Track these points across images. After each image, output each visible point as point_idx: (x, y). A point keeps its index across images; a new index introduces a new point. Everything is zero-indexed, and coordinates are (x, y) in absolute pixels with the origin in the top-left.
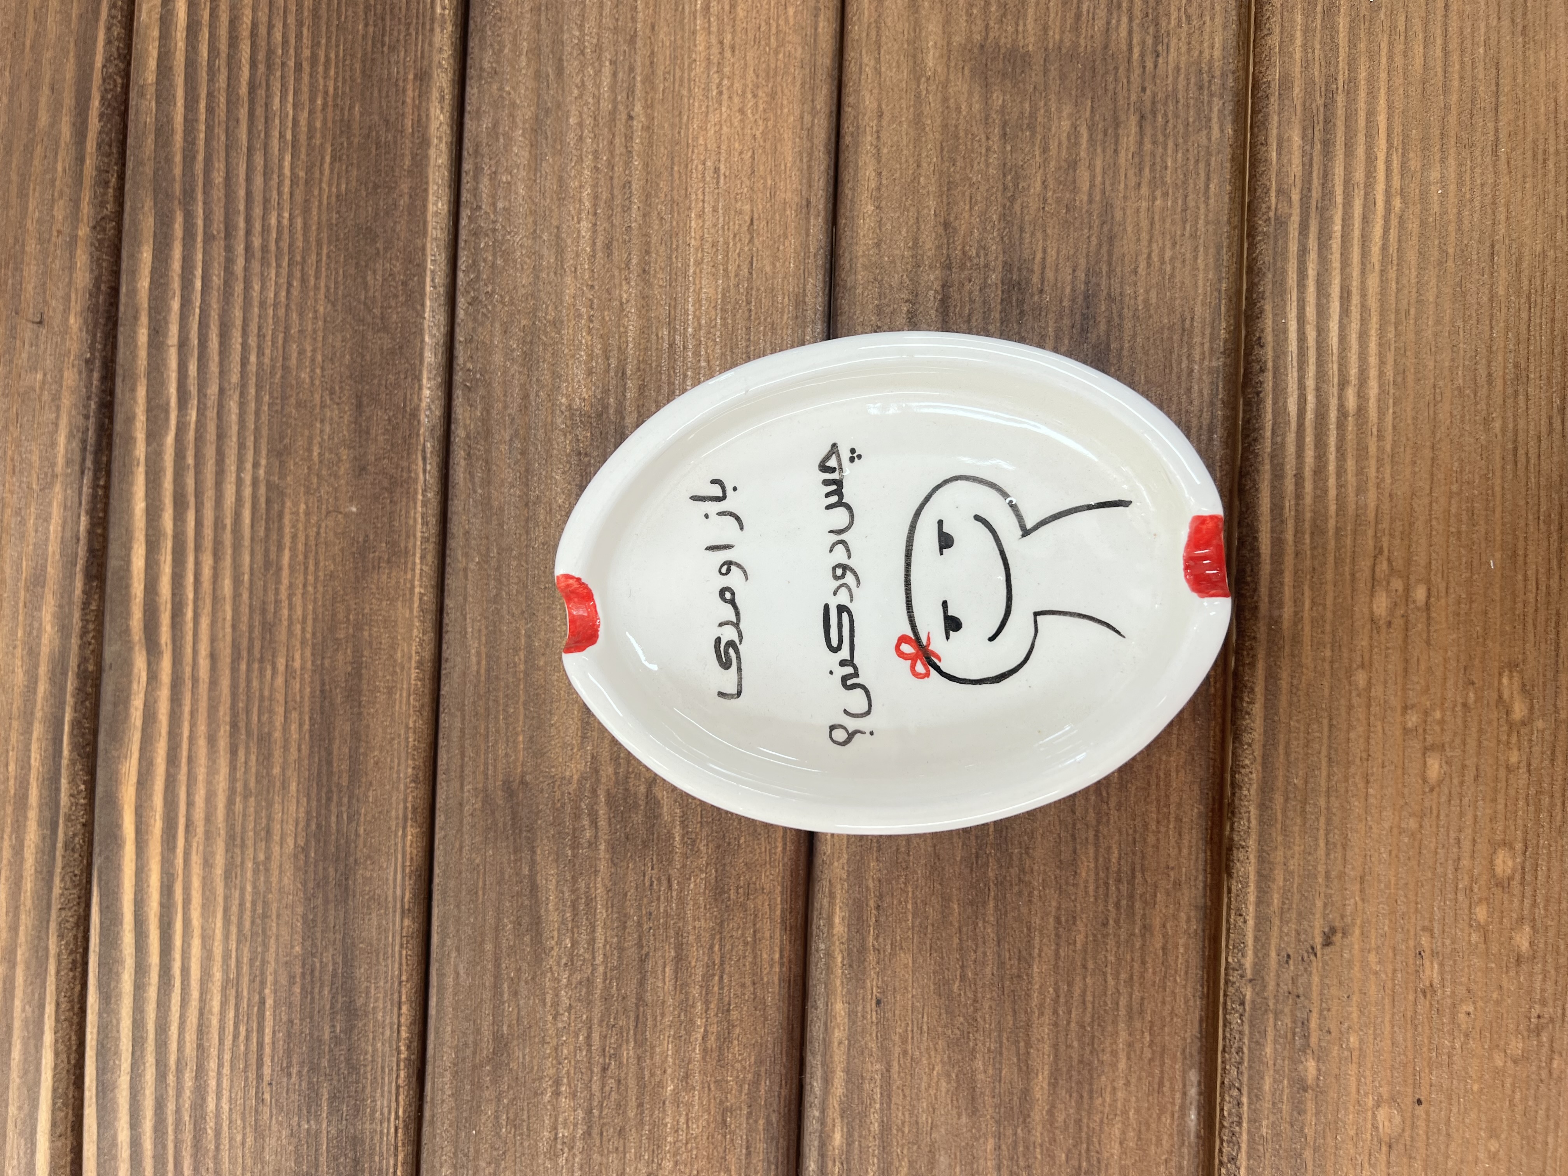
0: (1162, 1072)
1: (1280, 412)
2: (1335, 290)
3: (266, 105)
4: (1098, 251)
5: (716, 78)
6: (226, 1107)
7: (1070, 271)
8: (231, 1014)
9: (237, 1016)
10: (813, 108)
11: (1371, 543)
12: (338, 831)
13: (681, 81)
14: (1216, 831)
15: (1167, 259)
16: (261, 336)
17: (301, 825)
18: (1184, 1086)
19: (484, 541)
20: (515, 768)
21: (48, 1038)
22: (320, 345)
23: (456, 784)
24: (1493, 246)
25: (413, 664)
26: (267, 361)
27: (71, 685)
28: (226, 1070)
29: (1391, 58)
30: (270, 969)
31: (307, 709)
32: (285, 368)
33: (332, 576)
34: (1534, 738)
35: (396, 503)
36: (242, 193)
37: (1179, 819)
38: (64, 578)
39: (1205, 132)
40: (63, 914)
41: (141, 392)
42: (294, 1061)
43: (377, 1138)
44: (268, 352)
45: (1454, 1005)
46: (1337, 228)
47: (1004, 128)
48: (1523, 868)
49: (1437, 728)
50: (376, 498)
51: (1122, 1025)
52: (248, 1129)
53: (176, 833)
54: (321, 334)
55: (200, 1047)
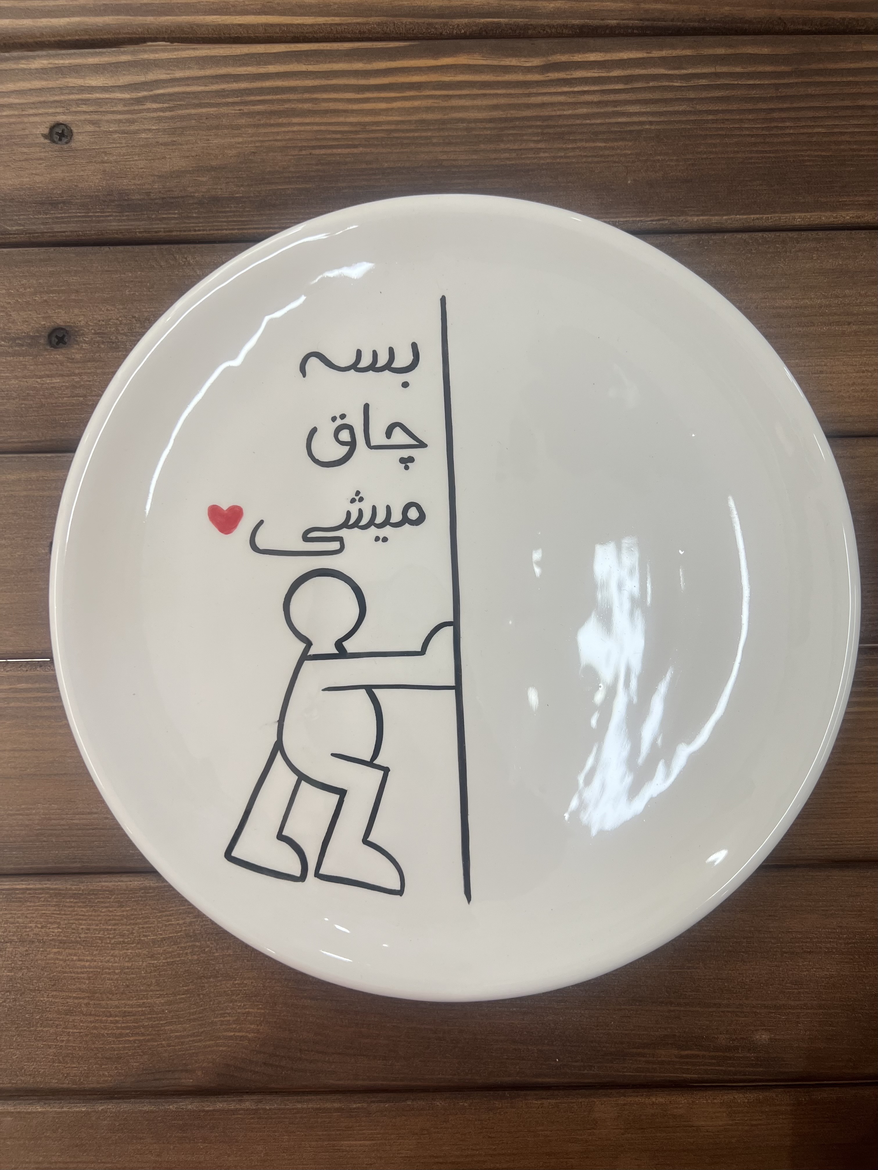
3: (853, 116)
5: (872, 369)
6: (295, 129)
8: (346, 128)
9: (346, 132)
13: (870, 350)
16: (724, 121)
17: (454, 163)
21: (321, 20)
22: (720, 156)
26: (709, 125)
27: (520, 21)
28: (316, 128)
30: (373, 150)
31: (518, 162)
32: (706, 137)
33: (592, 171)
35: (634, 205)
36: (802, 105)
38: (580, 13)
40: (392, 25)
41: (688, 52)
44: (715, 126)
50: (636, 194)
52: (284, 143)
53: (444, 90)
54: (726, 156)
55: (326, 112)
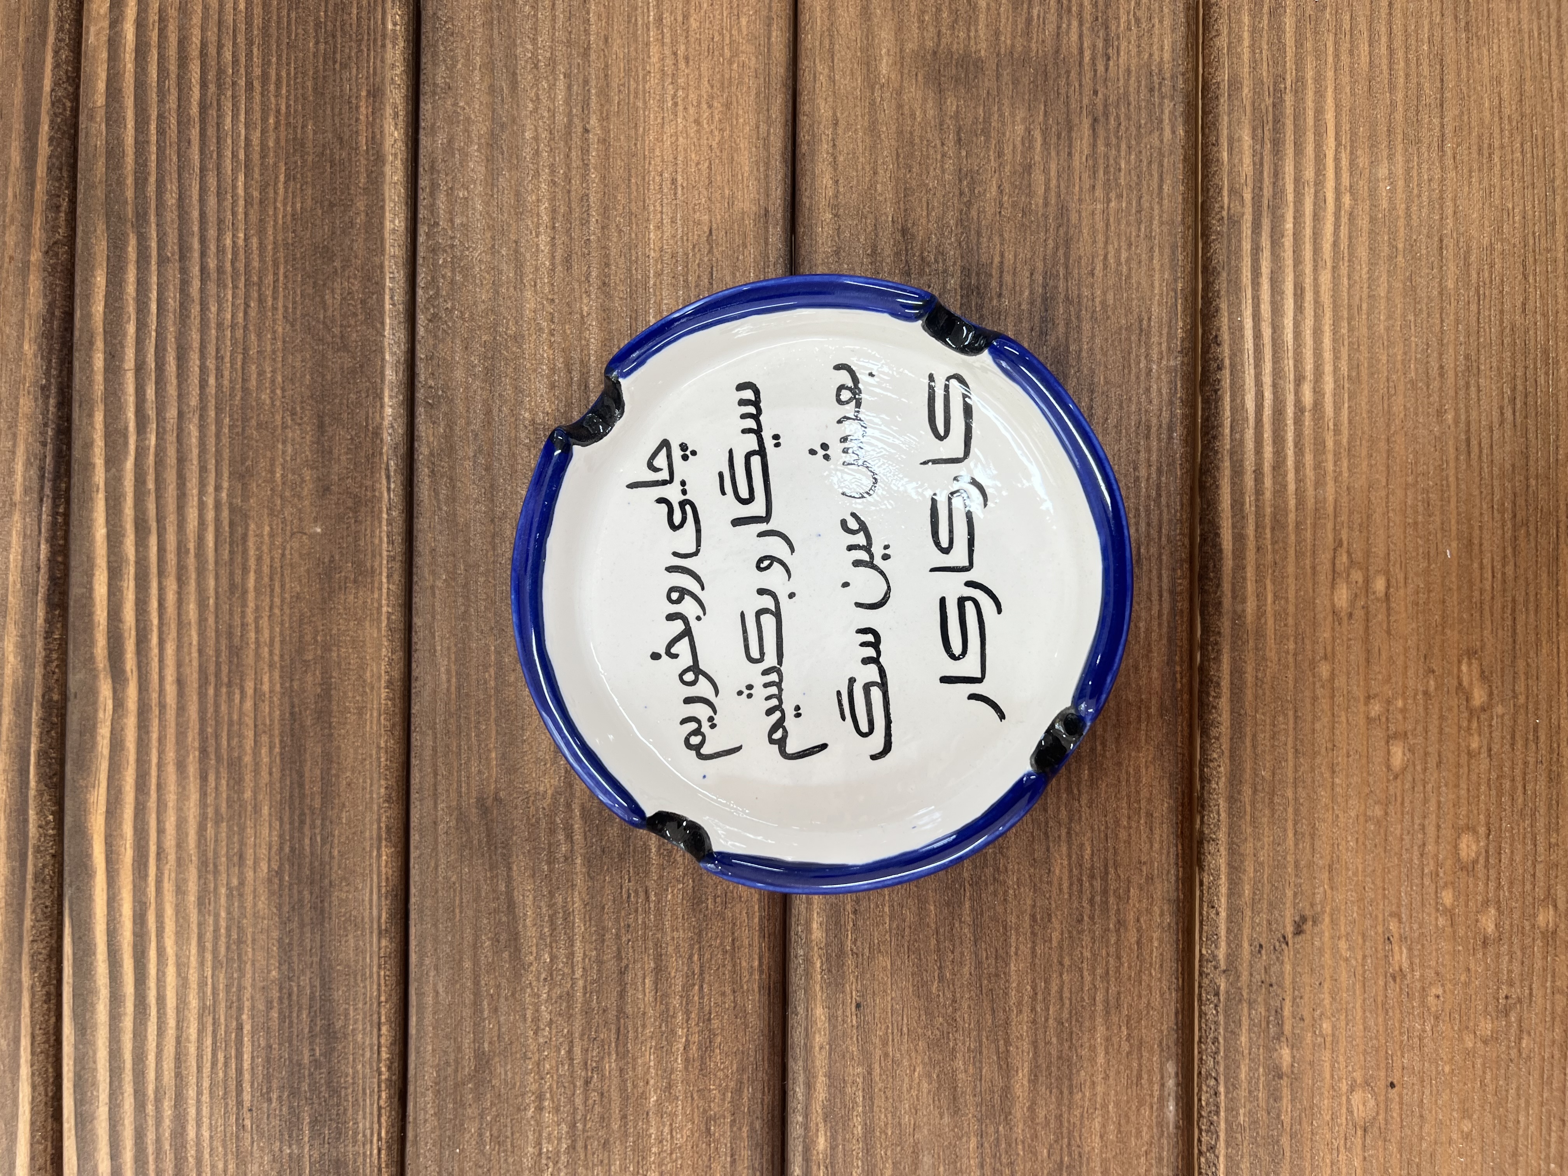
0: (1140, 1065)
1: (1238, 408)
2: (1289, 287)
3: (218, 124)
4: (1055, 253)
5: (670, 89)
6: (206, 1134)
7: (1028, 274)
8: (209, 1042)
9: (214, 1043)
10: (769, 117)
11: (1330, 536)
12: (312, 854)
13: (636, 93)
14: (1186, 824)
15: (1123, 260)
16: (219, 358)
17: (275, 849)
18: (1162, 1078)
19: (451, 558)
20: (489, 785)
21: (25, 1071)
22: (280, 365)
23: (429, 803)
24: (1441, 241)
25: (383, 684)
26: (226, 383)
27: (36, 714)
28: (205, 1098)
29: (1337, 56)
30: (247, 994)
31: (277, 732)
32: (245, 390)
33: (298, 597)
34: (1494, 722)
35: (361, 523)
36: (195, 214)
37: (1149, 815)
38: (26, 608)
39: (1157, 134)
40: (36, 946)
41: (99, 418)
42: (275, 1085)
43: (361, 1159)
44: (226, 373)
45: (1423, 989)
46: (1289, 226)
47: (958, 134)
48: (1487, 852)
49: (1400, 717)
50: (340, 518)
51: (1099, 1020)
52: (230, 1156)
53: (147, 861)
54: (280, 354)
55: (179, 1075)
